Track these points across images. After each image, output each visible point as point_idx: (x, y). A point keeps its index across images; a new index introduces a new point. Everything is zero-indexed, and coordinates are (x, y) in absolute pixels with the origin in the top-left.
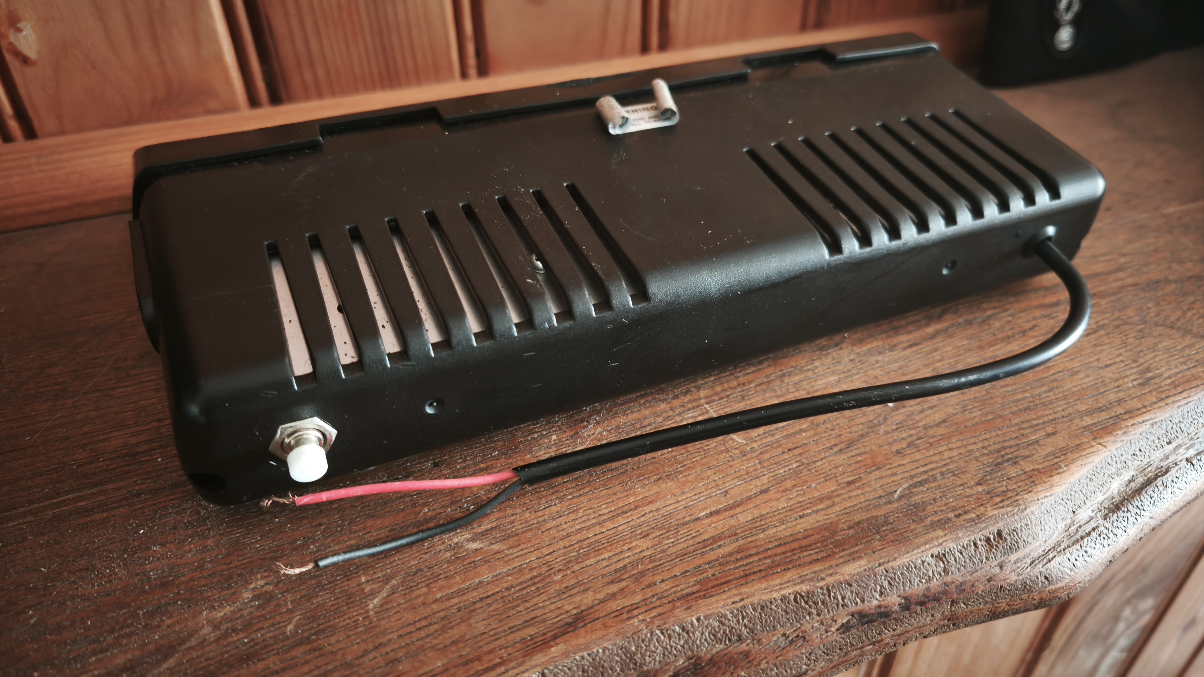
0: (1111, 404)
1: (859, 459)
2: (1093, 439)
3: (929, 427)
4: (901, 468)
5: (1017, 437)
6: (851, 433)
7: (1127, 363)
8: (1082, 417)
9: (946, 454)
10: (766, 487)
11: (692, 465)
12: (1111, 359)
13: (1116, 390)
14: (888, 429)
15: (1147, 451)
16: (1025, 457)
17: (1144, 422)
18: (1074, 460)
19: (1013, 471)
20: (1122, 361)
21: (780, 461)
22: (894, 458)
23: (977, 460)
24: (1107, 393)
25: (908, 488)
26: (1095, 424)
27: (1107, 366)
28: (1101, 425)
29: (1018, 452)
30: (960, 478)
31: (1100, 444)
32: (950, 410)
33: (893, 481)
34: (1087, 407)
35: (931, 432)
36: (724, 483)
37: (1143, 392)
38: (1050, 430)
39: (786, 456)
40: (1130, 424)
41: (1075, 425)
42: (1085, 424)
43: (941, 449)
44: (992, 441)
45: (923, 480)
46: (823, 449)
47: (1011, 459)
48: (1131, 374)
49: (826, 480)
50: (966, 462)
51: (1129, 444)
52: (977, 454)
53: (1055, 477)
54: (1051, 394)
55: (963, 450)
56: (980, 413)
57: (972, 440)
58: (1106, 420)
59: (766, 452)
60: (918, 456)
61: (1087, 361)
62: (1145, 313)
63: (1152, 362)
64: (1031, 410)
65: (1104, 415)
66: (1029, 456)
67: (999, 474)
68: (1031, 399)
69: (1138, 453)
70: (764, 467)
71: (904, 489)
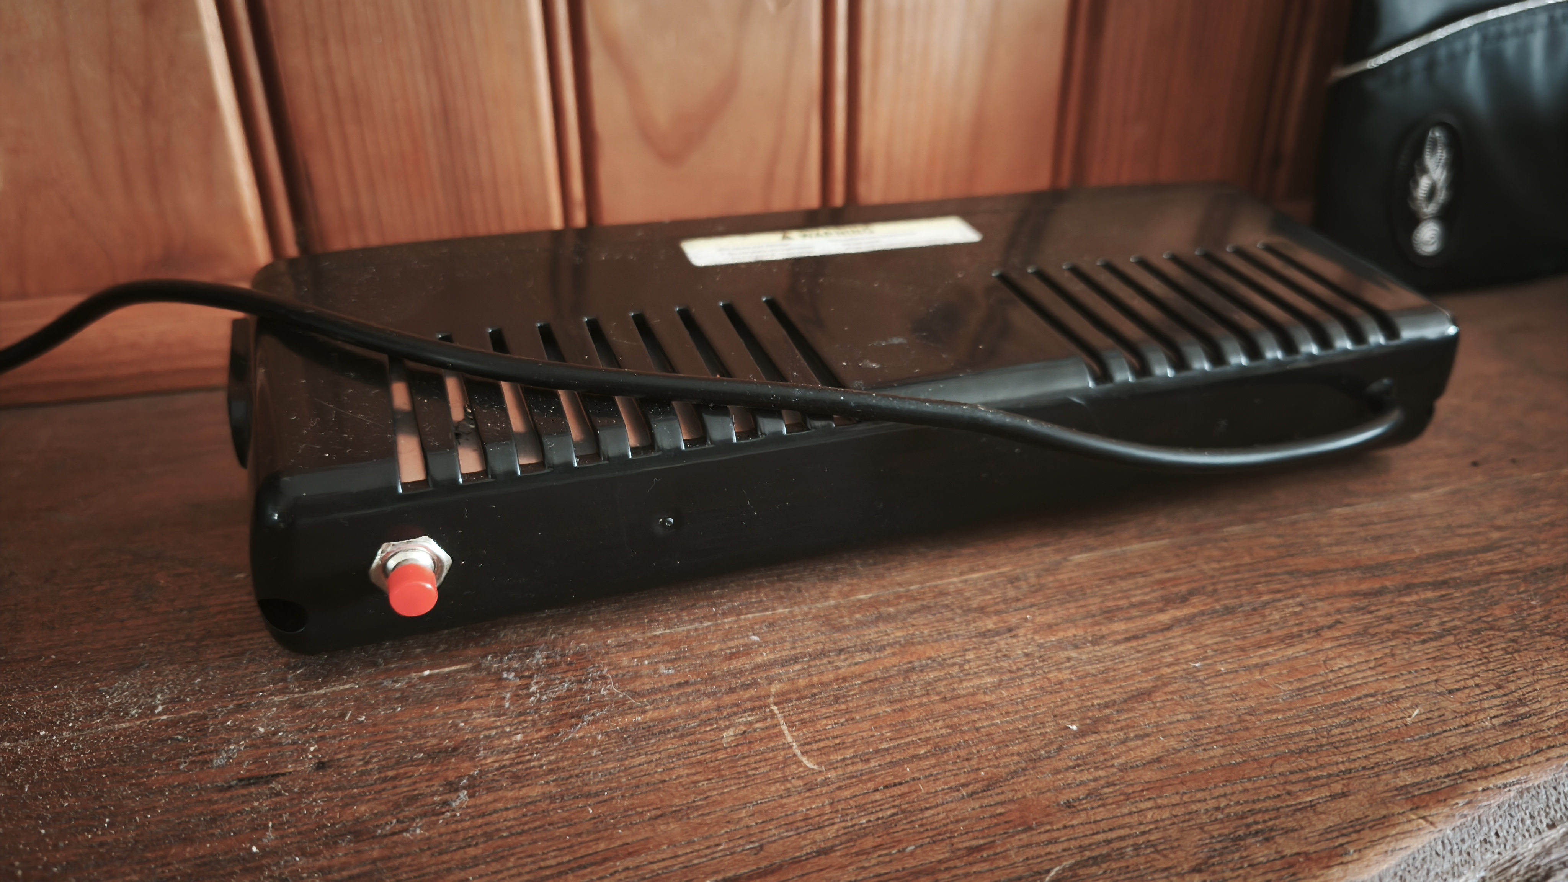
0: (1451, 752)
1: (1000, 810)
2: (1411, 810)
3: (1131, 767)
4: (1067, 831)
5: (1279, 796)
6: (996, 767)
7: (1486, 689)
8: (1396, 772)
9: (1150, 815)
10: (829, 844)
11: (719, 798)
12: (1458, 681)
13: (1463, 730)
14: (1061, 765)
15: (1510, 838)
16: (1287, 831)
17: (1505, 786)
18: (1373, 843)
19: (1261, 853)
20: (1477, 685)
21: (866, 804)
22: (1059, 815)
23: (1202, 828)
24: (1446, 734)
25: (1071, 868)
26: (1418, 783)
27: (1450, 692)
28: (1429, 786)
29: (1277, 822)
30: (1165, 856)
31: (1424, 818)
32: (1173, 743)
33: (1049, 853)
34: (1409, 755)
35: (1132, 776)
36: (762, 832)
37: (1509, 737)
38: (1338, 788)
39: (878, 796)
40: (1480, 789)
41: (1383, 783)
42: (1402, 784)
43: (1143, 806)
44: (1235, 798)
45: (1101, 855)
46: (943, 790)
47: (1261, 831)
48: (1491, 708)
49: (934, 842)
50: (1182, 830)
51: (1476, 822)
52: (1205, 818)
53: (1335, 869)
54: (1350, 729)
55: (1179, 811)
56: (1222, 751)
57: (1200, 795)
58: (1438, 778)
59: (847, 787)
60: (1101, 813)
61: (1416, 682)
62: (1525, 614)
63: (1530, 689)
64: (1309, 753)
65: (1436, 771)
66: (1294, 830)
67: (1237, 856)
68: (1313, 736)
69: (1493, 839)
70: (837, 812)
71: (1064, 870)
